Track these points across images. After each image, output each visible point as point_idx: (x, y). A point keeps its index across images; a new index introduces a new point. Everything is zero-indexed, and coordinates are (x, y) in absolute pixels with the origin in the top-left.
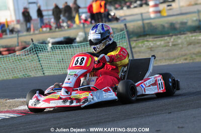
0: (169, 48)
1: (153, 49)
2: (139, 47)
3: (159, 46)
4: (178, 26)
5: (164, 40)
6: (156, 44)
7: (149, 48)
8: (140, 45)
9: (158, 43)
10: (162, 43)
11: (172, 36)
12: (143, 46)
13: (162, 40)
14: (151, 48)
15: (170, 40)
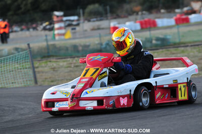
0: (71, 69)
1: (56, 69)
2: (42, 67)
4: (80, 48)
5: (67, 61)
6: (59, 65)
7: (52, 68)
9: (61, 64)
10: (65, 63)
11: (74, 57)
12: (46, 67)
13: (64, 61)
15: (72, 61)
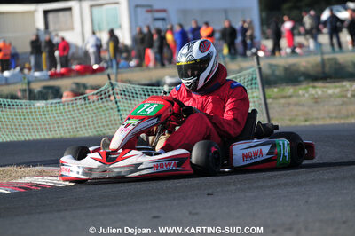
3: (331, 96)
8: (301, 92)
14: (316, 99)
